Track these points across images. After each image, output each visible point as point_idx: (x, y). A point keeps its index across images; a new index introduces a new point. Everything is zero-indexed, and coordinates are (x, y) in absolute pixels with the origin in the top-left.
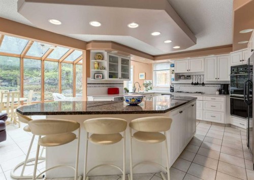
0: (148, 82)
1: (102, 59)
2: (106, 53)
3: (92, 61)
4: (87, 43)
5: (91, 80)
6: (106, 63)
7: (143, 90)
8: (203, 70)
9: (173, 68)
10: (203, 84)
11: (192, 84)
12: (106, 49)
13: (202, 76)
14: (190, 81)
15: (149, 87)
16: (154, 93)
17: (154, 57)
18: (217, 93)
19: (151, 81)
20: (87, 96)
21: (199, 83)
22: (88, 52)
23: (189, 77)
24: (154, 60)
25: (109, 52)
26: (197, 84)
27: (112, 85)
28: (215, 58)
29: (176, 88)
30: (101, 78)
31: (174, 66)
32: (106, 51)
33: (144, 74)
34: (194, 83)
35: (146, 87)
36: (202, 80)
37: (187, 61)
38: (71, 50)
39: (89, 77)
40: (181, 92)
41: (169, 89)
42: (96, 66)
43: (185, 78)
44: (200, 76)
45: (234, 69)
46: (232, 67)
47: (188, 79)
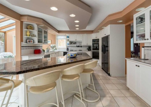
0: (54, 45)
1: (33, 29)
2: (36, 25)
3: (24, 30)
4: (22, 16)
5: (24, 44)
6: (36, 32)
7: (51, 50)
8: (82, 40)
9: (68, 38)
10: (81, 46)
11: (77, 46)
12: (37, 23)
14: (76, 45)
15: (54, 48)
16: (59, 52)
17: (59, 32)
18: (87, 50)
19: (55, 45)
20: (21, 56)
22: (22, 23)
23: (75, 43)
24: (59, 33)
25: (38, 25)
27: (36, 47)
28: (86, 35)
29: (70, 49)
30: (33, 43)
31: (69, 37)
32: (36, 24)
33: (50, 41)
35: (53, 48)
37: (75, 35)
38: (7, 19)
39: (23, 42)
40: (73, 50)
41: (66, 49)
42: (28, 34)
43: (74, 44)
44: (80, 42)
45: (94, 40)
46: (93, 40)
47: (75, 44)
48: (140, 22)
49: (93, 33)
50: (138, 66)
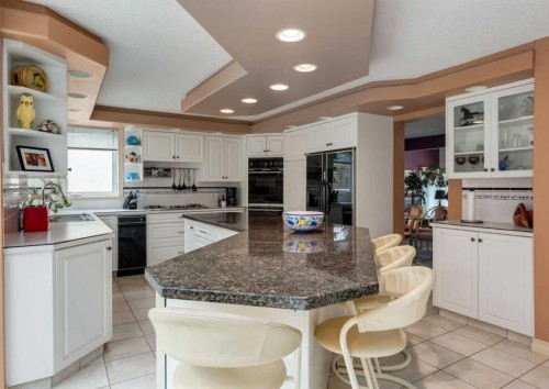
1: (45, 91)
9: (132, 148)
10: (194, 188)
11: (174, 187)
13: (191, 171)
14: (168, 182)
18: (224, 204)
21: (187, 185)
23: (166, 172)
26: (182, 188)
28: (221, 140)
29: (144, 198)
31: (138, 143)
34: (177, 185)
36: (192, 180)
40: (159, 207)
42: (28, 113)
43: (160, 175)
44: (188, 170)
45: (255, 163)
46: (251, 160)
47: (166, 176)
48: (463, 122)
49: (249, 132)
50: (480, 241)
